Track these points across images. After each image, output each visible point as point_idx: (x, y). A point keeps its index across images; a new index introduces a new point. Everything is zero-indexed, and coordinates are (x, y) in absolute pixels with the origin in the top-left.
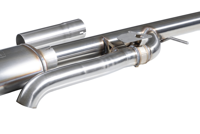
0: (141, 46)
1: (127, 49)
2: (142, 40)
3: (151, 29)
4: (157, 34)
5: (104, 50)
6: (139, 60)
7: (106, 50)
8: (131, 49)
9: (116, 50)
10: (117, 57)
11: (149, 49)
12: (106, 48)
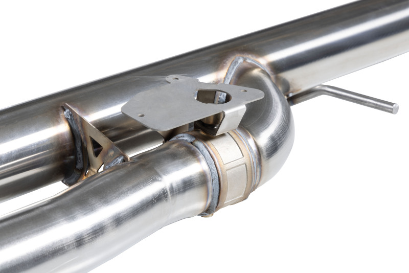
0: (223, 135)
1: (164, 152)
2: (227, 112)
3: (251, 59)
4: (272, 77)
5: (72, 157)
6: (217, 194)
7: (80, 156)
8: (183, 149)
9: (120, 160)
10: (123, 194)
11: (251, 141)
12: (79, 149)
